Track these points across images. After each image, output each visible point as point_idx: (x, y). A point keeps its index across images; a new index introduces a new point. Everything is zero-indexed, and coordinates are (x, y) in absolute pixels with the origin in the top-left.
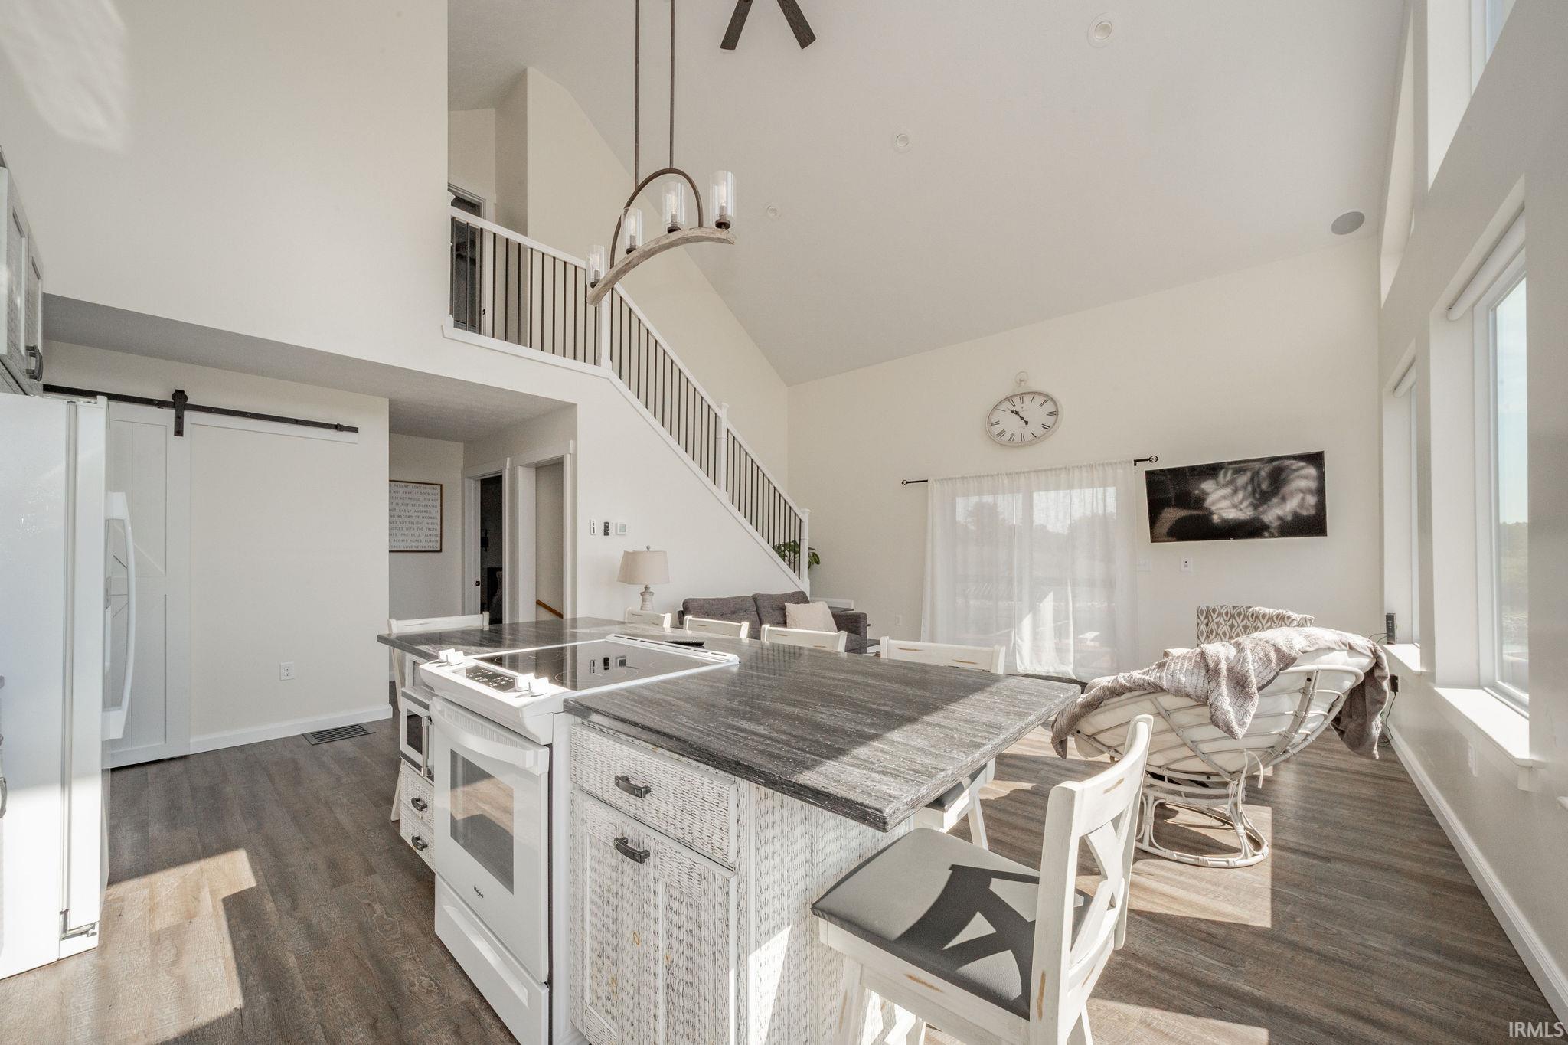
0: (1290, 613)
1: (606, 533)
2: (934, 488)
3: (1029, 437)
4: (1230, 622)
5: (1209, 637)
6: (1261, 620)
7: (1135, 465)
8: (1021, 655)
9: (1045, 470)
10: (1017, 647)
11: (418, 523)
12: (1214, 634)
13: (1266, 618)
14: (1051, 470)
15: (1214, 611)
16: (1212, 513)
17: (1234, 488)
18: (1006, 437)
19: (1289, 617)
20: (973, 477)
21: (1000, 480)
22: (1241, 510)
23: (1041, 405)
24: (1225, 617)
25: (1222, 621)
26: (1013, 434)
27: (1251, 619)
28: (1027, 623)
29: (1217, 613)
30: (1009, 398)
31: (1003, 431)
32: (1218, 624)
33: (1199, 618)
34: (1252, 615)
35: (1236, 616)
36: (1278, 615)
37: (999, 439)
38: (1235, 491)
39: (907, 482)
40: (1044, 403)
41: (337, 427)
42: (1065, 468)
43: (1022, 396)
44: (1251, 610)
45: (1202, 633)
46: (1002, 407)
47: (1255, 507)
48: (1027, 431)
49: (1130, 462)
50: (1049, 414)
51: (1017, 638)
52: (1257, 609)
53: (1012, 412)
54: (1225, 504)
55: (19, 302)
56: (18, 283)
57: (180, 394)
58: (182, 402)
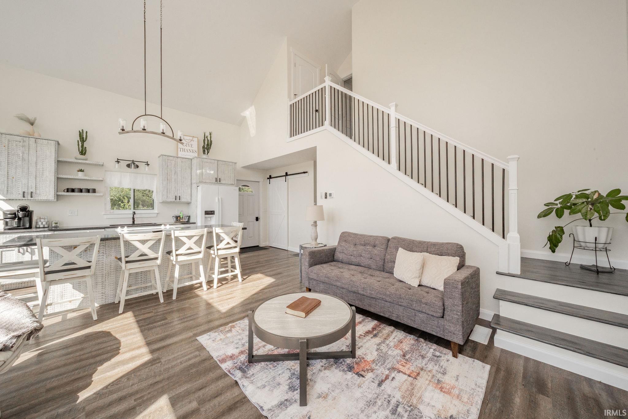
41: (304, 173)
55: (212, 172)
56: (211, 170)
57: (286, 173)
58: (287, 174)
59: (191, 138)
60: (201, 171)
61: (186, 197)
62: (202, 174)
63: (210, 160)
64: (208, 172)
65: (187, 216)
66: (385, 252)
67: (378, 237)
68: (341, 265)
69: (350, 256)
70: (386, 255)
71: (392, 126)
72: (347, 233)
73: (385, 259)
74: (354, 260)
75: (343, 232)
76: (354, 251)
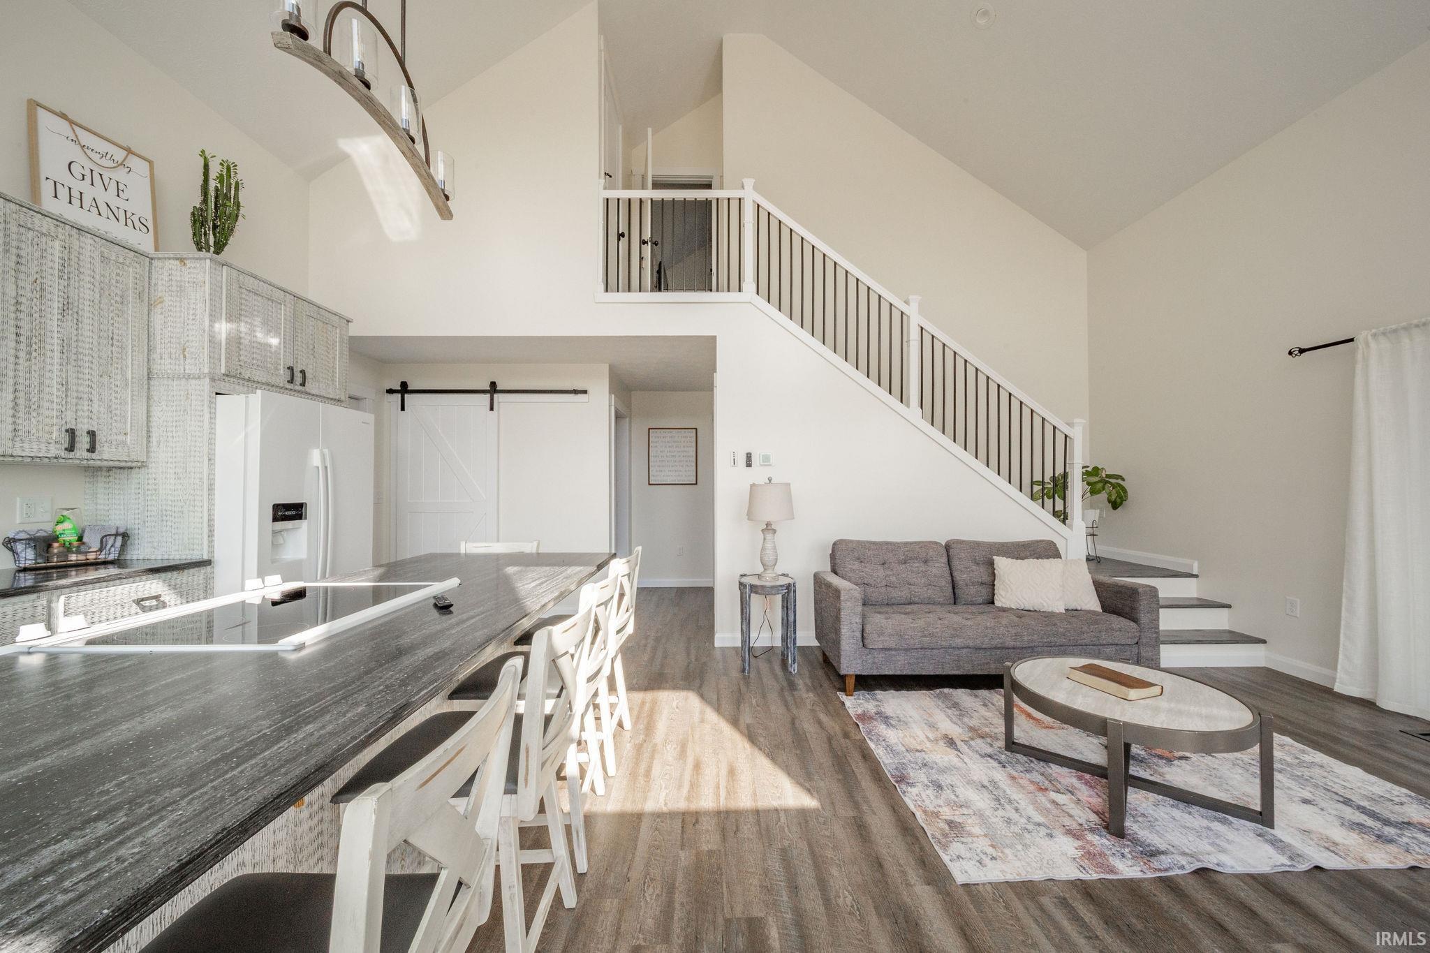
1: (749, 464)
11: (680, 461)
39: (1302, 351)
41: (575, 392)
55: (274, 341)
56: (270, 331)
57: (493, 384)
58: (493, 389)
59: (119, 155)
60: (234, 326)
61: (121, 438)
62: (235, 342)
63: (270, 287)
64: (259, 335)
65: (116, 535)
66: (948, 568)
67: (923, 542)
68: (885, 609)
69: (884, 589)
70: (955, 574)
71: (912, 337)
72: (851, 541)
73: (953, 581)
74: (896, 594)
75: (838, 541)
76: (888, 576)
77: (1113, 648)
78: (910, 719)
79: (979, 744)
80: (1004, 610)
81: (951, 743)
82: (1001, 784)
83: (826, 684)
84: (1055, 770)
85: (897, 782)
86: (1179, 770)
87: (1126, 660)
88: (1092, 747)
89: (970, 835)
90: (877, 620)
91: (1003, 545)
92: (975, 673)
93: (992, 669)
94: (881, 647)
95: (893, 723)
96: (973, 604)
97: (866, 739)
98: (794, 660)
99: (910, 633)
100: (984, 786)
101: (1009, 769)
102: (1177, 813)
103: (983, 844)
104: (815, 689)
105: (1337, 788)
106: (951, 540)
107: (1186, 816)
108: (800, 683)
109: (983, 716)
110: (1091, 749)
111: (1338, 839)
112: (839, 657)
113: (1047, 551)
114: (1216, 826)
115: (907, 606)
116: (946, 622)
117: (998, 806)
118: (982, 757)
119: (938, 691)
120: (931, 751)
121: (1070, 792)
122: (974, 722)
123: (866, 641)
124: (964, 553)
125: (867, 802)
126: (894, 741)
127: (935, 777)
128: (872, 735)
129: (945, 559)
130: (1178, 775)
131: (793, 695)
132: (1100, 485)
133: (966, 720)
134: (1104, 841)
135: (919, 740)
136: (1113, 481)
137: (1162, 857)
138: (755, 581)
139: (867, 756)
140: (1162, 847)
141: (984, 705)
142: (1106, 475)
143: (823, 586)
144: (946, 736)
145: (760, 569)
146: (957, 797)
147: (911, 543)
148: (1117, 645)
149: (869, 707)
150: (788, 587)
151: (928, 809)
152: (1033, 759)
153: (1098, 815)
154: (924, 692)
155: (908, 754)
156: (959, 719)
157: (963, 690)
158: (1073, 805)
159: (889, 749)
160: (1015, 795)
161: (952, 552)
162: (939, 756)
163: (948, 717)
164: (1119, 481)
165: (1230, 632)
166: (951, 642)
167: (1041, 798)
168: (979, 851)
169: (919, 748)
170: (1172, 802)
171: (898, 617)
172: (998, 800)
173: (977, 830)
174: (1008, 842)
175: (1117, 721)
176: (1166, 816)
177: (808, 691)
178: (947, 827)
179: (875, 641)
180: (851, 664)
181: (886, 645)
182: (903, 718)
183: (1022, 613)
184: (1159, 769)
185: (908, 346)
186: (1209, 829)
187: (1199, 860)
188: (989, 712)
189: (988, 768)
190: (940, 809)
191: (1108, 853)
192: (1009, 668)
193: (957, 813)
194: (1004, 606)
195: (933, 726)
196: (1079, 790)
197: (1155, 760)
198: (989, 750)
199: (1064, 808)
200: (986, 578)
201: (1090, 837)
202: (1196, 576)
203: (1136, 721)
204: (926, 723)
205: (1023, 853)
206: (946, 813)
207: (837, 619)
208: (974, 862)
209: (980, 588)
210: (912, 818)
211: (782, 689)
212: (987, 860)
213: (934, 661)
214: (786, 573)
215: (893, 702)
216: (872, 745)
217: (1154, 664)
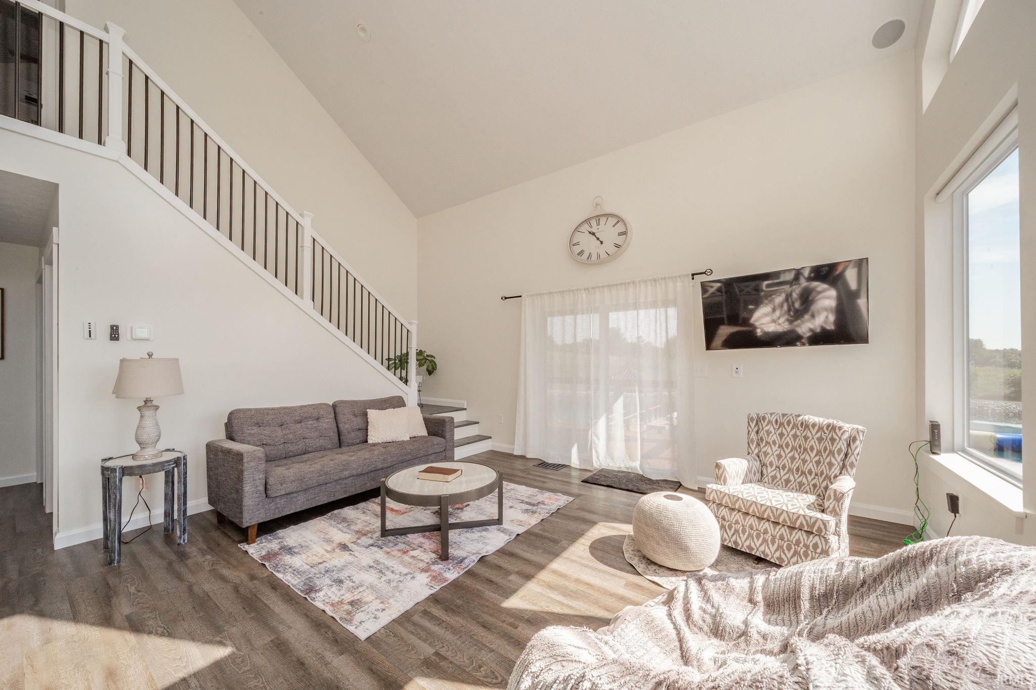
0: (840, 424)
1: (115, 338)
2: (526, 301)
3: (603, 255)
4: (780, 430)
5: (759, 445)
6: (811, 429)
7: (693, 279)
8: (597, 452)
9: (616, 285)
10: (593, 445)
12: (764, 442)
13: (817, 428)
14: (621, 284)
15: (764, 418)
16: (755, 328)
17: (772, 306)
18: (585, 255)
19: (840, 428)
20: (557, 292)
21: (580, 295)
22: (779, 324)
23: (614, 226)
24: (775, 425)
25: (772, 429)
26: (590, 253)
27: (800, 428)
28: (602, 422)
29: (767, 421)
30: (587, 221)
31: (582, 251)
32: (768, 433)
33: (749, 425)
34: (802, 424)
35: (785, 424)
36: (828, 426)
37: (581, 258)
38: (774, 310)
39: (506, 298)
40: (615, 224)
42: (633, 283)
43: (598, 218)
44: (800, 418)
45: (752, 441)
46: (581, 229)
47: (791, 322)
48: (602, 251)
49: (688, 276)
50: (620, 234)
51: (593, 437)
52: (806, 417)
53: (590, 233)
54: (767, 319)
66: (335, 422)
67: (315, 405)
68: (285, 462)
69: (282, 446)
70: (340, 425)
71: (305, 244)
72: (249, 410)
73: (338, 431)
74: (292, 448)
75: (234, 411)
76: (286, 435)
77: (434, 455)
78: (310, 543)
79: (365, 540)
80: (374, 445)
81: (344, 547)
82: (381, 560)
83: (224, 542)
84: (411, 537)
85: (306, 594)
86: (466, 512)
87: (441, 460)
88: (427, 516)
89: (366, 603)
90: (280, 472)
91: (372, 401)
92: (357, 492)
93: (369, 486)
94: (284, 493)
95: (296, 550)
96: (353, 445)
97: (274, 572)
98: (184, 530)
99: (309, 476)
100: (370, 567)
101: (385, 549)
102: (468, 535)
103: (376, 605)
104: (212, 550)
105: (519, 497)
106: (337, 401)
107: (472, 534)
108: (192, 551)
109: (363, 521)
110: (426, 517)
111: (522, 519)
112: (241, 513)
113: (397, 402)
114: (484, 533)
115: (303, 456)
116: (336, 461)
117: (381, 575)
118: (367, 548)
119: (330, 514)
120: (330, 559)
121: (420, 547)
122: (358, 527)
123: (269, 492)
124: (347, 410)
125: (282, 622)
126: (299, 565)
127: (336, 577)
128: (280, 568)
129: (332, 416)
130: (467, 515)
131: (186, 565)
132: (424, 361)
133: (352, 527)
134: (440, 566)
135: (319, 555)
136: (429, 358)
137: (466, 560)
138: (129, 462)
139: (276, 585)
140: (465, 556)
141: (363, 513)
142: (427, 355)
143: (220, 454)
144: (340, 544)
145: (135, 448)
146: (354, 582)
147: (306, 406)
148: (436, 453)
149: (273, 546)
150: (177, 462)
151: (334, 602)
152: (398, 536)
153: (435, 553)
154: (319, 518)
155: (312, 569)
156: (348, 528)
157: (348, 507)
158: (422, 554)
159: (297, 572)
160: (390, 563)
161: (338, 410)
162: (336, 561)
163: (340, 530)
164: (433, 359)
165: (479, 435)
166: (341, 475)
167: (406, 558)
168: (373, 611)
169: (321, 561)
170: (465, 530)
171: (297, 466)
172: (381, 571)
173: (370, 598)
174: (390, 594)
175: (446, 495)
176: (464, 539)
177: (204, 555)
178: (350, 607)
179: (277, 490)
180: (251, 516)
181: (288, 491)
182: (303, 544)
183: (386, 444)
184: (459, 515)
185: (303, 251)
186: (481, 536)
187: (480, 554)
188: (367, 516)
189: (372, 553)
190: (343, 597)
191: (442, 571)
192: (384, 482)
193: (356, 593)
194: (374, 442)
195: (329, 541)
196: (424, 543)
197: (456, 511)
198: (371, 542)
199: (418, 558)
200: (362, 426)
201: (434, 567)
202: (466, 409)
203: (453, 492)
204: (323, 541)
205: (400, 597)
206: (348, 597)
207: (240, 480)
208: (372, 620)
209: (358, 433)
210: (323, 614)
211: (170, 564)
212: (379, 614)
213: (327, 493)
214: (171, 448)
215: (292, 535)
216: (280, 576)
217: (451, 459)
